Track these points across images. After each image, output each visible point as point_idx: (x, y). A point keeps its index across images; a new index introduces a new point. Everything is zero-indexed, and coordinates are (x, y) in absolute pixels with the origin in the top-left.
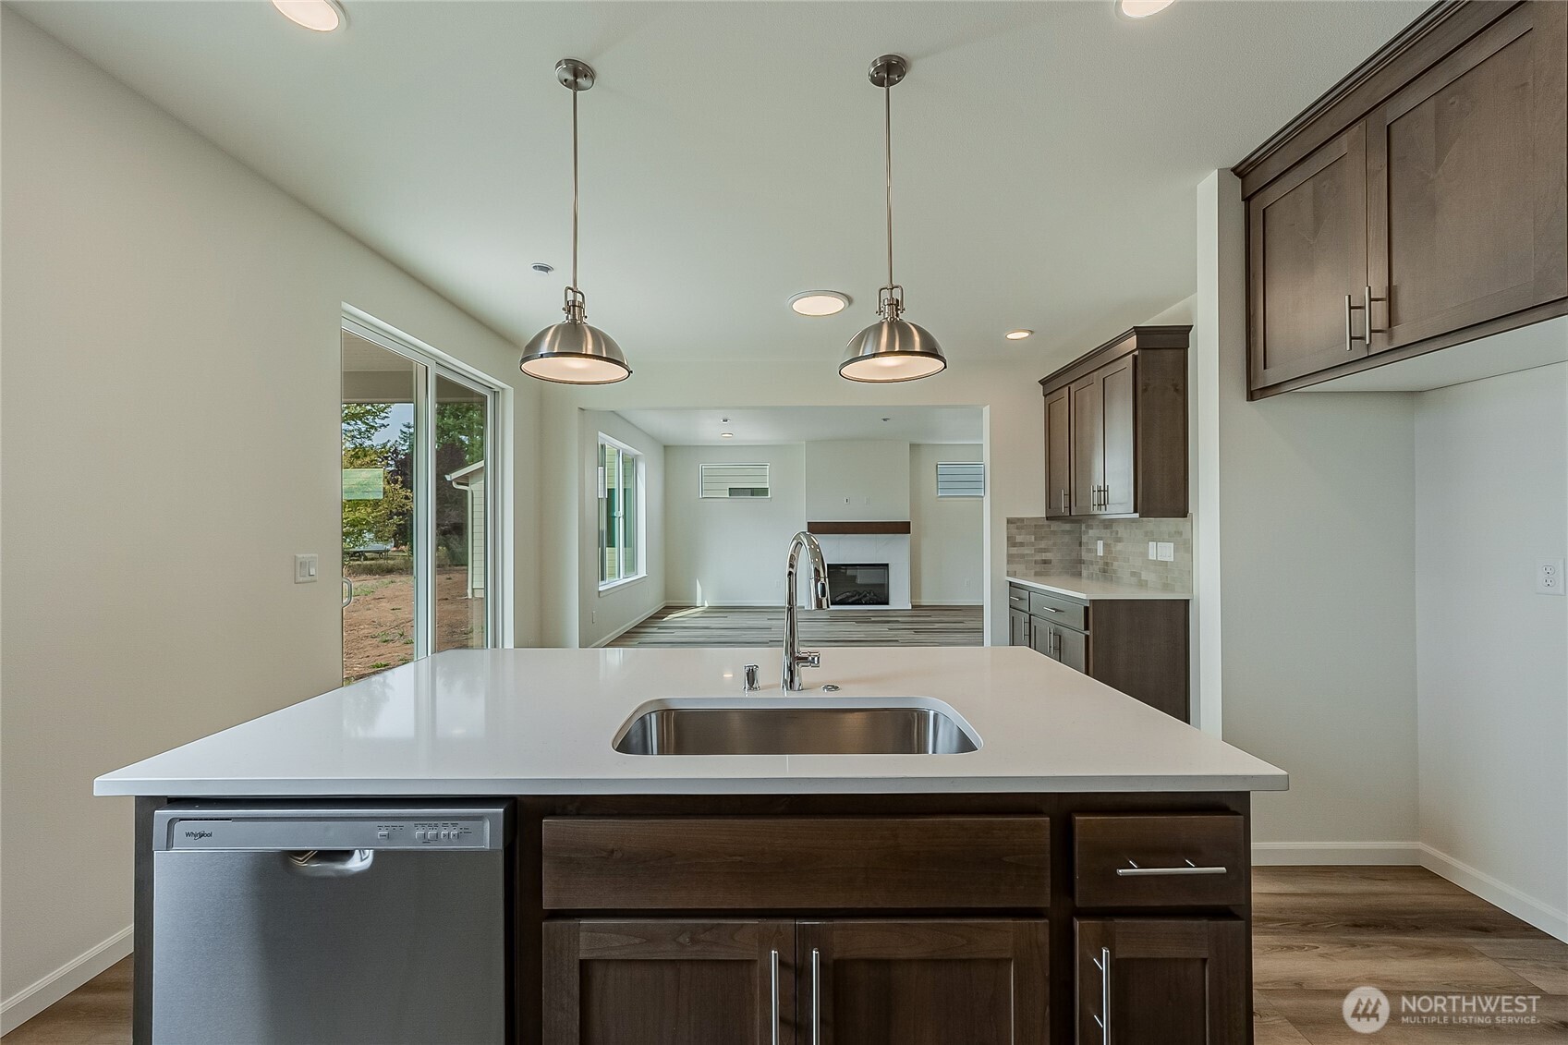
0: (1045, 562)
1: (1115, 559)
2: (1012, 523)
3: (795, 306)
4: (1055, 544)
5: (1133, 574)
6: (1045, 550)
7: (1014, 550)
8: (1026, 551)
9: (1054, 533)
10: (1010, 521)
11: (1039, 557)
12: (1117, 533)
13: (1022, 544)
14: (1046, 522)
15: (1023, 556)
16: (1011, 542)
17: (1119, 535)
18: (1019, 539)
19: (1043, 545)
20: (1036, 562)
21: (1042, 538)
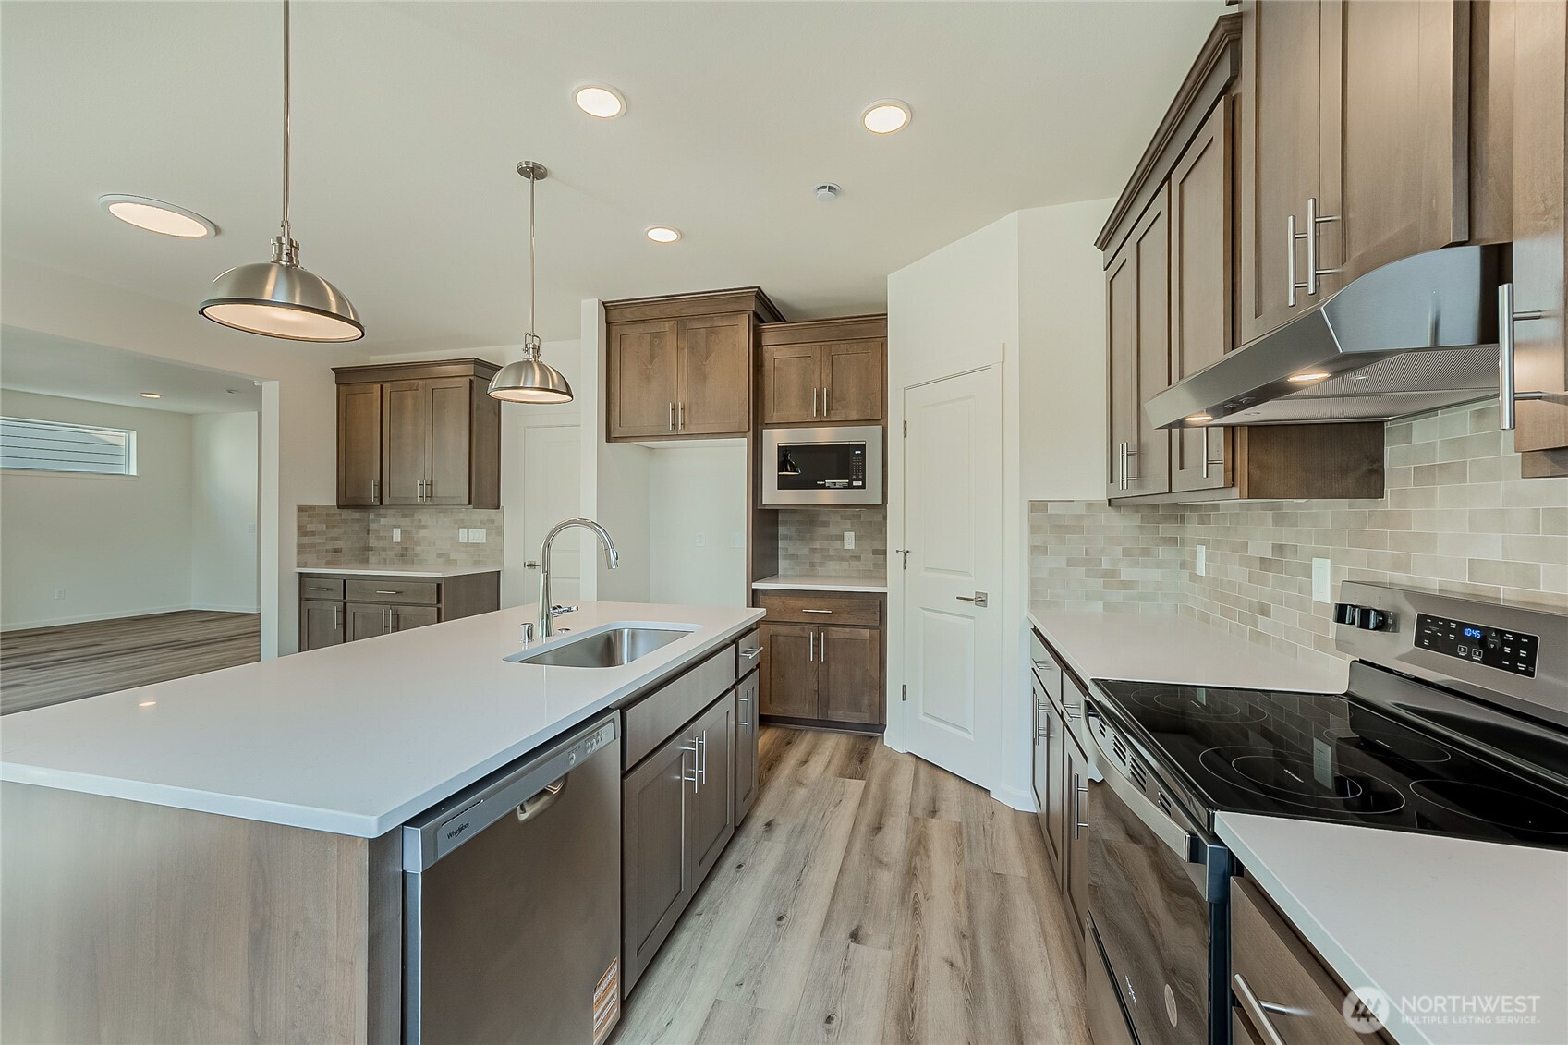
0: (336, 551)
1: (418, 544)
2: (302, 511)
3: (112, 208)
4: (345, 533)
5: (439, 556)
6: (337, 539)
7: (306, 540)
8: (317, 540)
9: (345, 521)
10: (300, 509)
11: (329, 546)
12: (420, 521)
13: (313, 533)
14: (338, 511)
15: (313, 546)
16: (302, 531)
17: (423, 523)
18: (310, 528)
19: (334, 533)
20: (327, 551)
21: (334, 527)
